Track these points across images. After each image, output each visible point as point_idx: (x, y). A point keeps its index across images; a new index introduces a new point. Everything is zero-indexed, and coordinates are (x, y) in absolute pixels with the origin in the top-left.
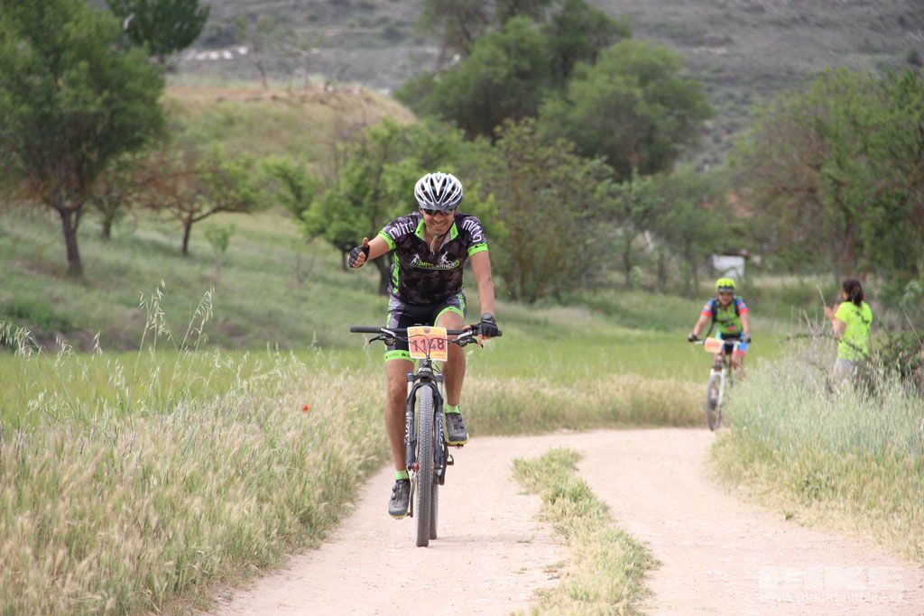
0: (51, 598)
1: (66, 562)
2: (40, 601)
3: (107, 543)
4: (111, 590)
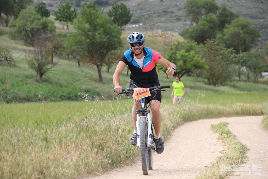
0: (96, 160)
1: (99, 151)
2: (93, 161)
4: (110, 158)
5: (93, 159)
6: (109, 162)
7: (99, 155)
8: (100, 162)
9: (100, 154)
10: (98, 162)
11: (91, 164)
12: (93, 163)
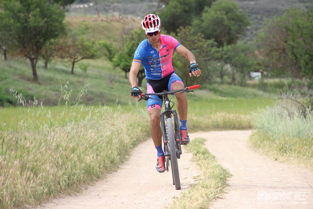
0: (26, 188)
2: (22, 190)
3: (45, 170)
4: (46, 185)
5: (21, 187)
6: (45, 192)
8: (32, 192)
9: (32, 181)
10: (29, 191)
11: (20, 194)
12: (22, 193)
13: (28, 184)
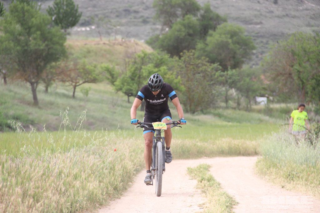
1: (33, 203)
3: (47, 197)
7: (33, 209)
13: (30, 211)
